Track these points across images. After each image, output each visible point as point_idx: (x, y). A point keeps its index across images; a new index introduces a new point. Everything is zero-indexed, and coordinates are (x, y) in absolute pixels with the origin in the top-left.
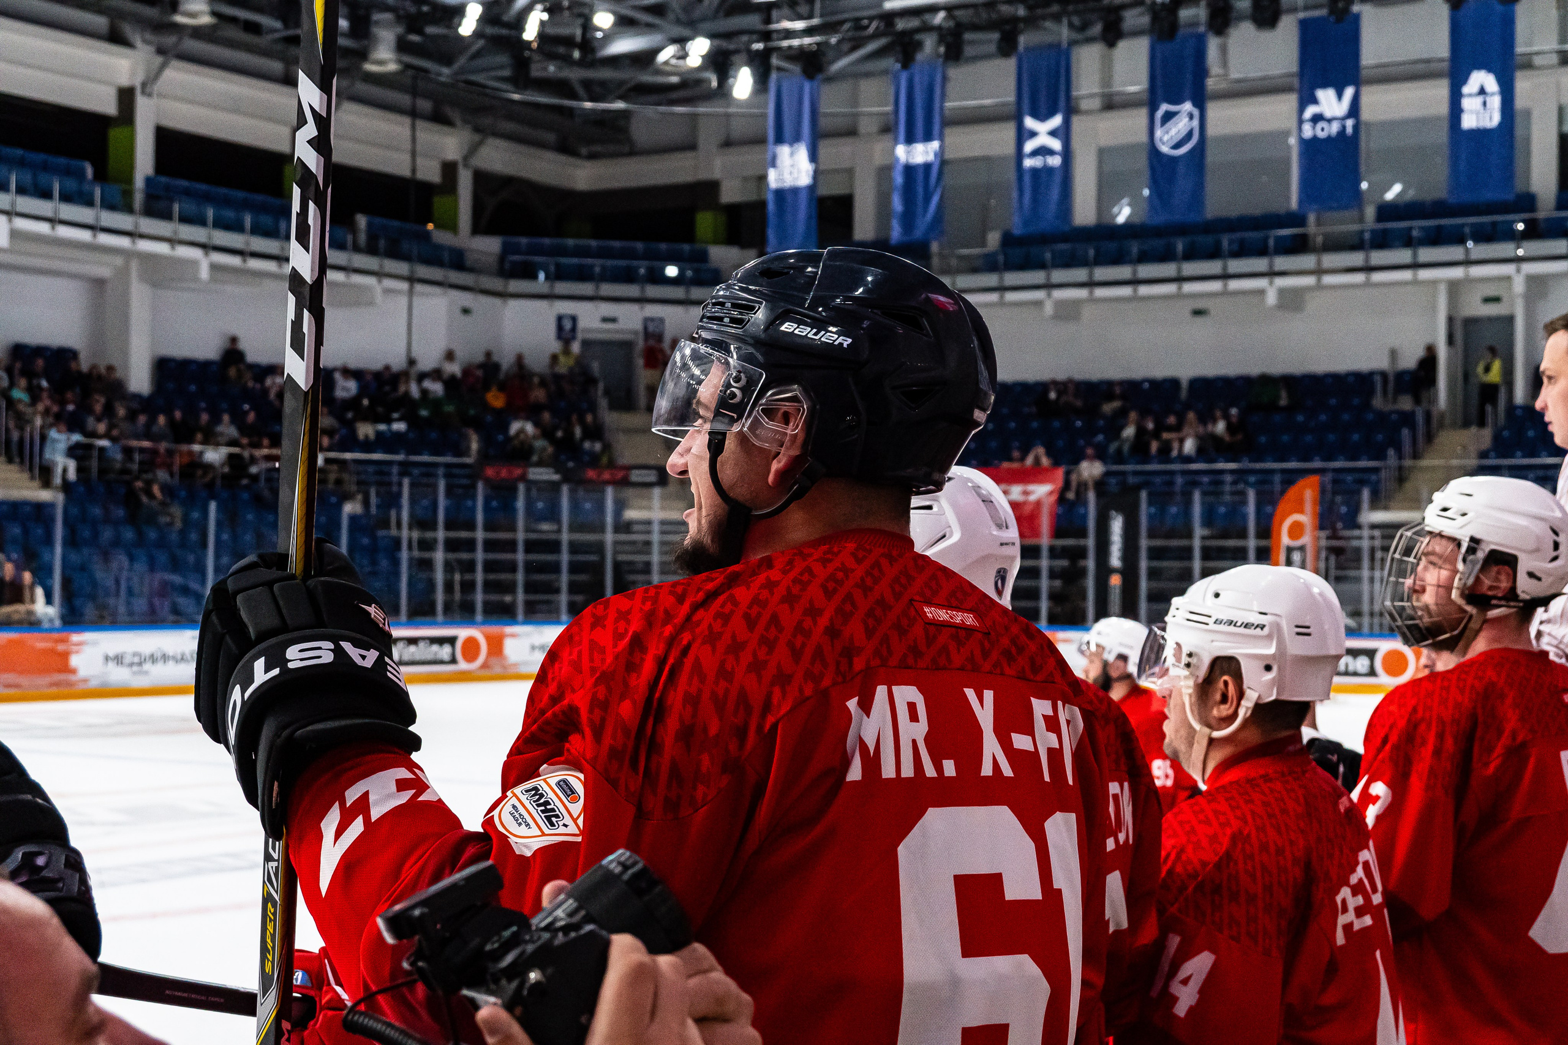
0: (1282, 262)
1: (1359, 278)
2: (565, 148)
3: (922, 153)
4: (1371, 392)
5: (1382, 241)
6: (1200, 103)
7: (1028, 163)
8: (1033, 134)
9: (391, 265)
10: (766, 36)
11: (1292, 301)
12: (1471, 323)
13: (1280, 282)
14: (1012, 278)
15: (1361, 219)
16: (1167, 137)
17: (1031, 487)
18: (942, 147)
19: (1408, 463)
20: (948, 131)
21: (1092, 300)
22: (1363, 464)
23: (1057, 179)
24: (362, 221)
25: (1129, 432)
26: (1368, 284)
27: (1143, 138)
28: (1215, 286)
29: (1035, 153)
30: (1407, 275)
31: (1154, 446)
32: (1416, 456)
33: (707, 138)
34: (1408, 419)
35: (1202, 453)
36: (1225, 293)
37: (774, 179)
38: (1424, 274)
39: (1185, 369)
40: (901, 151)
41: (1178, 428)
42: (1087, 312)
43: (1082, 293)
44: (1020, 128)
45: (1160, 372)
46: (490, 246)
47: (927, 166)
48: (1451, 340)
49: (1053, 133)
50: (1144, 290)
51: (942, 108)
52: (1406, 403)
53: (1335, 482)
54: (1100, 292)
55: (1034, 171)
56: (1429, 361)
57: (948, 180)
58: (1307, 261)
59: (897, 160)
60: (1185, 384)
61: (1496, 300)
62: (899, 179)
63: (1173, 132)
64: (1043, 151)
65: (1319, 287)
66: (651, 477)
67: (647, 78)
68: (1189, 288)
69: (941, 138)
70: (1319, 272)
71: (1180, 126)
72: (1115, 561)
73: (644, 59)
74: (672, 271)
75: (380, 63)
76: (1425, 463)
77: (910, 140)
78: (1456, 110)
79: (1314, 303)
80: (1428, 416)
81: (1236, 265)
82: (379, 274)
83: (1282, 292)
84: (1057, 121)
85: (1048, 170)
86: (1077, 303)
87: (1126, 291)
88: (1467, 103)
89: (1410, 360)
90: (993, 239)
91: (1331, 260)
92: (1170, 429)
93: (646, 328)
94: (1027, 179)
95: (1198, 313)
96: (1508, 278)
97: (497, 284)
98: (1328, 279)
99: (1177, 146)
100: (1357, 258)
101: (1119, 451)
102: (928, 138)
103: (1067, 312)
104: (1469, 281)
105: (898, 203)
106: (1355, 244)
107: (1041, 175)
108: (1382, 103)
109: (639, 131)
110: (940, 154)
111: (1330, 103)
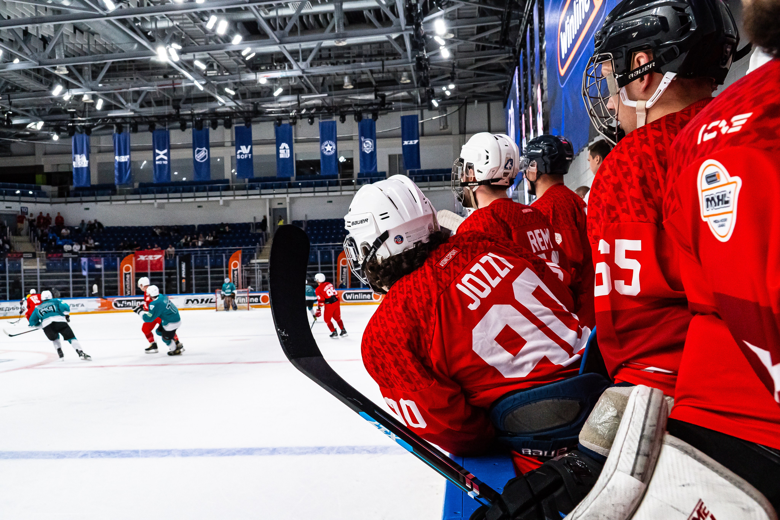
0: (223, 193)
1: (246, 197)
3: (124, 159)
4: (250, 228)
5: (252, 188)
6: (208, 148)
7: (157, 163)
8: (159, 155)
10: (73, 122)
11: (227, 204)
12: (275, 210)
13: (224, 198)
14: (143, 196)
15: (244, 182)
16: (199, 157)
17: (155, 256)
18: (130, 157)
19: (262, 247)
20: (131, 152)
21: (169, 203)
22: (250, 247)
23: (167, 168)
25: (183, 241)
26: (248, 199)
27: (192, 157)
28: (205, 199)
29: (159, 160)
30: (258, 197)
31: (191, 244)
32: (263, 245)
33: (39, 152)
34: (260, 235)
35: (204, 245)
36: (208, 201)
38: (263, 197)
39: (197, 223)
40: (117, 158)
41: (197, 239)
42: (166, 206)
43: (166, 201)
44: (154, 152)
45: (189, 223)
47: (126, 163)
48: (270, 215)
49: (164, 154)
50: (184, 200)
51: (130, 146)
52: (259, 231)
53: (243, 252)
54: (171, 201)
55: (159, 165)
56: (265, 220)
57: (132, 166)
58: (231, 193)
59: (116, 160)
60: (196, 227)
61: (281, 204)
62: (117, 166)
63: (200, 155)
64: (162, 159)
65: (234, 200)
66: (30, 256)
67: (21, 133)
68: (197, 200)
69: (130, 155)
70: (234, 196)
71: (202, 154)
72: (184, 276)
73: (23, 126)
74: (31, 192)
76: (265, 247)
77: (120, 155)
78: (278, 153)
79: (233, 205)
80: (266, 235)
81: (211, 194)
83: (224, 201)
84: (165, 151)
85: (164, 165)
86: (164, 203)
87: (179, 200)
88: (281, 151)
89: (260, 219)
90: (136, 185)
91: (237, 192)
92: (194, 239)
93: (21, 210)
94: (157, 167)
95: (199, 207)
96: (285, 198)
98: (237, 198)
99: (201, 160)
100: (244, 192)
101: (180, 245)
102: (125, 154)
103: (161, 206)
104: (275, 198)
105: (116, 173)
106: (244, 188)
107: (161, 167)
108: (258, 150)
109: (14, 148)
110: (130, 159)
111: (244, 150)
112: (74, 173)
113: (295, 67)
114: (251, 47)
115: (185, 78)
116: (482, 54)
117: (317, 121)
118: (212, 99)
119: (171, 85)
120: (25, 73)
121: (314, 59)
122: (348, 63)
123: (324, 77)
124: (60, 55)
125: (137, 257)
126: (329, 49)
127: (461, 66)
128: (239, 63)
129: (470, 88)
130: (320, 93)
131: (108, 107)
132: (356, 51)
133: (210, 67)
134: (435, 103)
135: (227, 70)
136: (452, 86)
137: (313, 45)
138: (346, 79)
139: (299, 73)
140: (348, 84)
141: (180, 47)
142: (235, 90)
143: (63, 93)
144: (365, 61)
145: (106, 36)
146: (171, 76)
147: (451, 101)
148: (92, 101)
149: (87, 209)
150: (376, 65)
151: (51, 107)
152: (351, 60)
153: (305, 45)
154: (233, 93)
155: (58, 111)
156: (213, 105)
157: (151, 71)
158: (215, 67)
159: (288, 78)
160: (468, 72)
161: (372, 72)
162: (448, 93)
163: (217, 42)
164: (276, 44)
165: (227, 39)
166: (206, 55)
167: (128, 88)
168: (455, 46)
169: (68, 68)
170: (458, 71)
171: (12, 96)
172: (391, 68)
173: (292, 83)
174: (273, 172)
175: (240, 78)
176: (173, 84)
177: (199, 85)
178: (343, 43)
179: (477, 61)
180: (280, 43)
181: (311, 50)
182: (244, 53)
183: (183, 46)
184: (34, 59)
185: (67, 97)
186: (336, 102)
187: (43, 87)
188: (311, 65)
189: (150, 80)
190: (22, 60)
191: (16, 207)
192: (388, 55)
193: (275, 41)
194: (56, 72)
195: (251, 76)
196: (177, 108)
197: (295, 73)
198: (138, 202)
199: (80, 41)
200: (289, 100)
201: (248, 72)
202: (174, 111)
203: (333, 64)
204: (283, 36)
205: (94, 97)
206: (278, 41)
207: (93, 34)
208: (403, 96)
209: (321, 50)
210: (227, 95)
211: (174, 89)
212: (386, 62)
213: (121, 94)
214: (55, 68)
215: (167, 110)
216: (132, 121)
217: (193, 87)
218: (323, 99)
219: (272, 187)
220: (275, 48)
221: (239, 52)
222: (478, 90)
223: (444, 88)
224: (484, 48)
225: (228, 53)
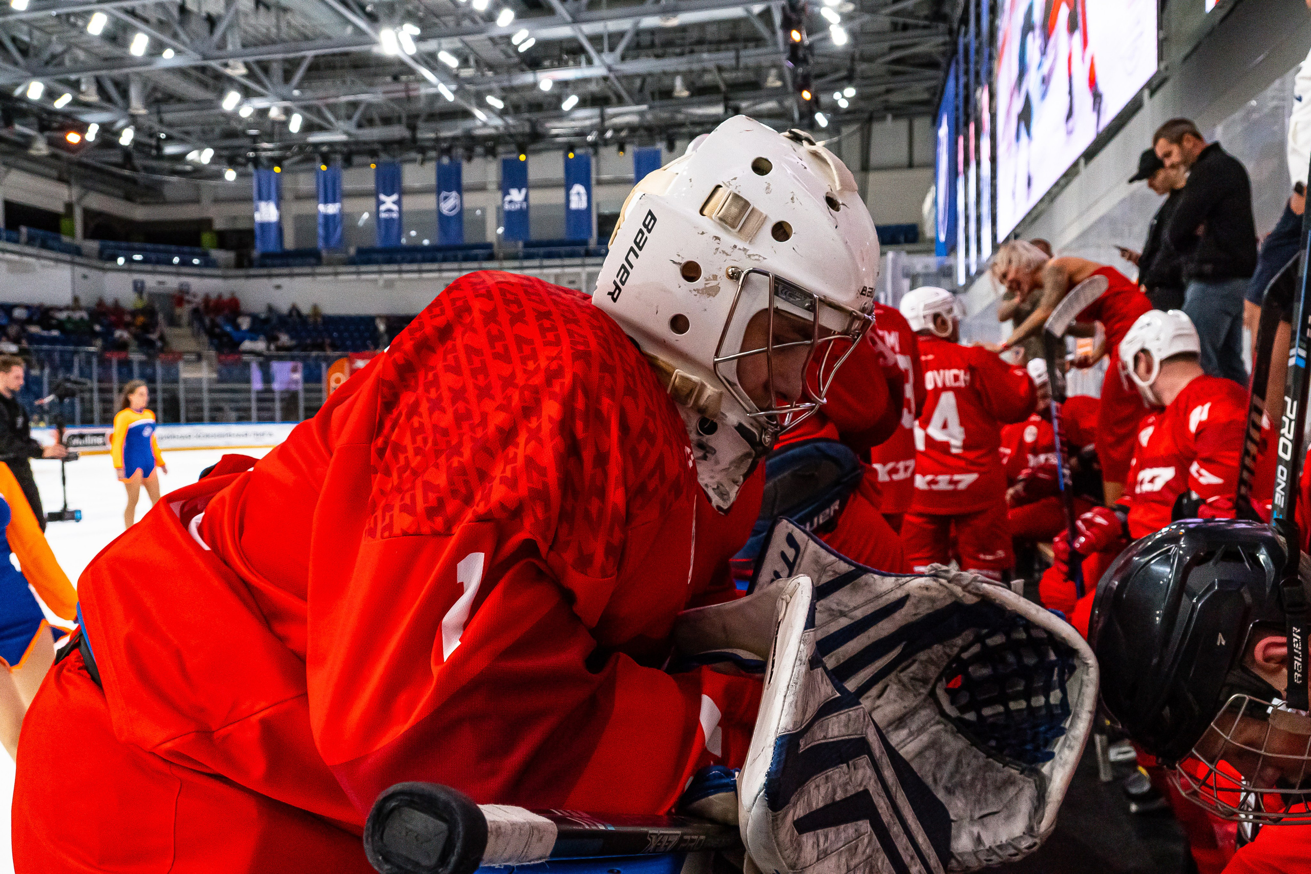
2: (129, 198)
3: (332, 209)
5: (528, 257)
6: (460, 192)
7: (382, 215)
8: (383, 203)
9: (45, 253)
14: (363, 268)
15: (516, 248)
16: (446, 207)
18: (341, 207)
20: (344, 199)
21: (401, 280)
23: (397, 223)
24: (24, 230)
27: (435, 206)
29: (385, 211)
33: (206, 198)
37: (258, 217)
40: (321, 207)
42: (398, 284)
43: (396, 276)
46: (93, 245)
47: (334, 215)
49: (393, 202)
51: (340, 188)
54: (404, 276)
55: (386, 219)
57: (345, 222)
59: (320, 211)
61: (574, 282)
62: (321, 221)
63: (448, 205)
64: (389, 210)
66: (193, 357)
67: (179, 167)
68: (444, 274)
71: (451, 202)
73: (180, 158)
74: (196, 261)
75: (38, 150)
77: (326, 202)
78: (568, 201)
81: (464, 265)
82: (38, 257)
84: (395, 197)
85: (392, 219)
86: (394, 280)
87: (415, 276)
88: (572, 198)
90: (352, 251)
91: (506, 264)
94: (382, 223)
96: (578, 274)
97: (99, 264)
99: (450, 211)
100: (517, 264)
102: (334, 201)
103: (389, 284)
104: (563, 274)
105: (321, 231)
106: (514, 257)
107: (389, 221)
108: (538, 197)
109: (168, 192)
110: (341, 210)
111: (516, 195)
112: (258, 232)
113: (596, 61)
114: (528, 28)
115: (424, 80)
116: (902, 38)
117: (630, 149)
118: (467, 115)
119: (402, 91)
120: (182, 72)
121: (628, 48)
122: (682, 54)
123: (644, 77)
124: (234, 44)
125: (351, 362)
126: (652, 31)
127: (866, 59)
128: (509, 56)
129: (879, 95)
130: (638, 104)
131: (308, 127)
132: (694, 35)
133: (465, 62)
134: (821, 119)
135: (491, 67)
136: (850, 92)
137: (626, 25)
138: (678, 82)
139: (602, 72)
140: (681, 90)
141: (417, 31)
142: (503, 99)
143: (240, 105)
144: (709, 51)
145: (305, 15)
146: (404, 78)
147: (848, 117)
148: (283, 118)
149: (278, 287)
150: (726, 57)
151: (224, 126)
152: (687, 49)
153: (613, 26)
154: (499, 104)
155: (231, 134)
156: (467, 124)
157: (373, 70)
158: (472, 62)
159: (586, 80)
160: (878, 67)
161: (720, 69)
162: (844, 104)
163: (474, 21)
164: (565, 23)
165: (490, 17)
166: (456, 43)
167: (337, 97)
168: (856, 24)
169: (247, 65)
170: (861, 67)
171: (164, 107)
172: (751, 62)
173: (593, 88)
174: (558, 231)
175: (510, 81)
176: (407, 90)
177: (447, 93)
178: (674, 22)
179: (893, 49)
180: (574, 22)
181: (622, 34)
182: (515, 40)
183: (422, 29)
184: (195, 50)
185: (246, 112)
186: (661, 119)
187: (209, 95)
188: (623, 58)
189: (371, 85)
190: (178, 52)
191: (172, 283)
192: (747, 40)
193: (564, 19)
194: (229, 71)
195: (528, 78)
196: (413, 128)
197: (597, 71)
198: (354, 277)
199: (264, 22)
200: (587, 117)
201: (523, 71)
202: (406, 133)
203: (657, 56)
204: (578, 10)
205: (288, 112)
206: (569, 19)
207: (285, 10)
208: (770, 109)
209: (638, 33)
210: (490, 108)
211: (409, 99)
212: (743, 53)
213: (329, 106)
214: (226, 65)
215: (398, 131)
216: (345, 149)
217: (438, 96)
218: (641, 114)
219: (559, 256)
220: (564, 32)
221: (507, 38)
222: (896, 98)
223: (837, 96)
224: (905, 27)
225: (492, 39)
